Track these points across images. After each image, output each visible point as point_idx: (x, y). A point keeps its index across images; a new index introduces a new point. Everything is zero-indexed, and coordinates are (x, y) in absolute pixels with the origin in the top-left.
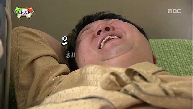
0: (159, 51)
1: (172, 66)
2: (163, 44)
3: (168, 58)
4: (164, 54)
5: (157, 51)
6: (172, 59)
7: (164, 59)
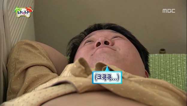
0: (165, 64)
1: (174, 78)
2: (170, 58)
3: (172, 72)
4: (169, 68)
5: (164, 64)
6: (176, 72)
7: (168, 72)
